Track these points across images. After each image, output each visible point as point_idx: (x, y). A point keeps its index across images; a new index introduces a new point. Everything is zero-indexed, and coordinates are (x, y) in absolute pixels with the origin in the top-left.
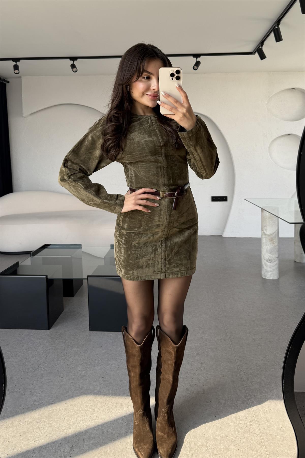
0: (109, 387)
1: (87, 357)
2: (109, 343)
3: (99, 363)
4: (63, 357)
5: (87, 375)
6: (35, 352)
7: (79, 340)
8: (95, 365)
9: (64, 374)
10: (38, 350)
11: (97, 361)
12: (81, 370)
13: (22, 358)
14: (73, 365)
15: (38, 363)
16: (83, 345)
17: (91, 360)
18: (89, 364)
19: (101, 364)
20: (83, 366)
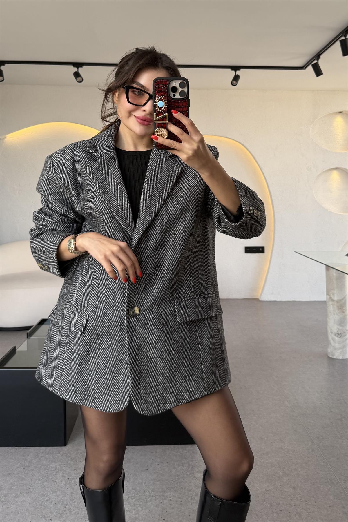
1: (130, 488)
2: (157, 463)
3: (151, 496)
5: (140, 518)
6: (54, 483)
8: (146, 501)
10: (57, 480)
11: (147, 494)
13: (37, 495)
15: (63, 502)
17: (138, 493)
18: (138, 500)
19: (156, 498)
20: (129, 502)
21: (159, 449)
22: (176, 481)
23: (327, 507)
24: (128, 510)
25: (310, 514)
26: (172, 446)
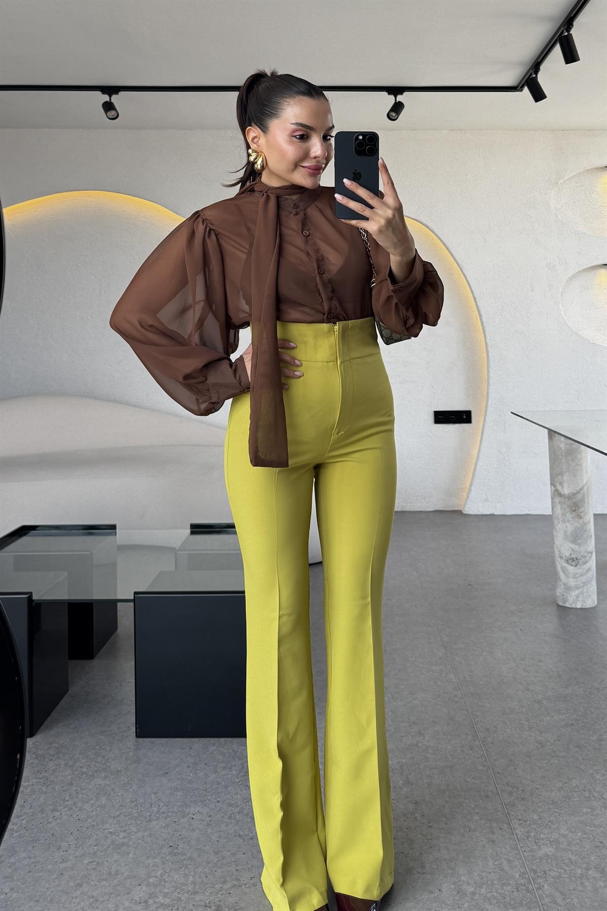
0: (187, 868)
1: (128, 800)
2: (186, 765)
3: (161, 812)
4: (68, 801)
5: (131, 843)
7: (110, 760)
8: (150, 818)
9: (70, 843)
11: (155, 808)
12: (114, 830)
14: (94, 821)
16: (121, 771)
17: (139, 806)
18: (136, 817)
19: (167, 815)
20: (119, 820)
21: (197, 744)
22: (211, 791)
23: (463, 831)
24: (114, 832)
25: (430, 841)
26: (222, 740)
